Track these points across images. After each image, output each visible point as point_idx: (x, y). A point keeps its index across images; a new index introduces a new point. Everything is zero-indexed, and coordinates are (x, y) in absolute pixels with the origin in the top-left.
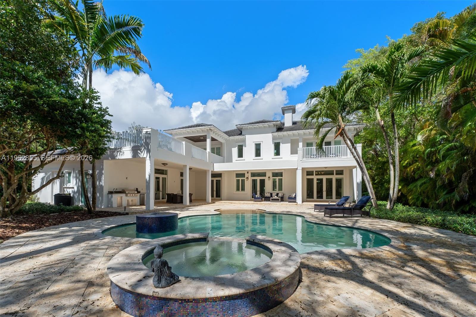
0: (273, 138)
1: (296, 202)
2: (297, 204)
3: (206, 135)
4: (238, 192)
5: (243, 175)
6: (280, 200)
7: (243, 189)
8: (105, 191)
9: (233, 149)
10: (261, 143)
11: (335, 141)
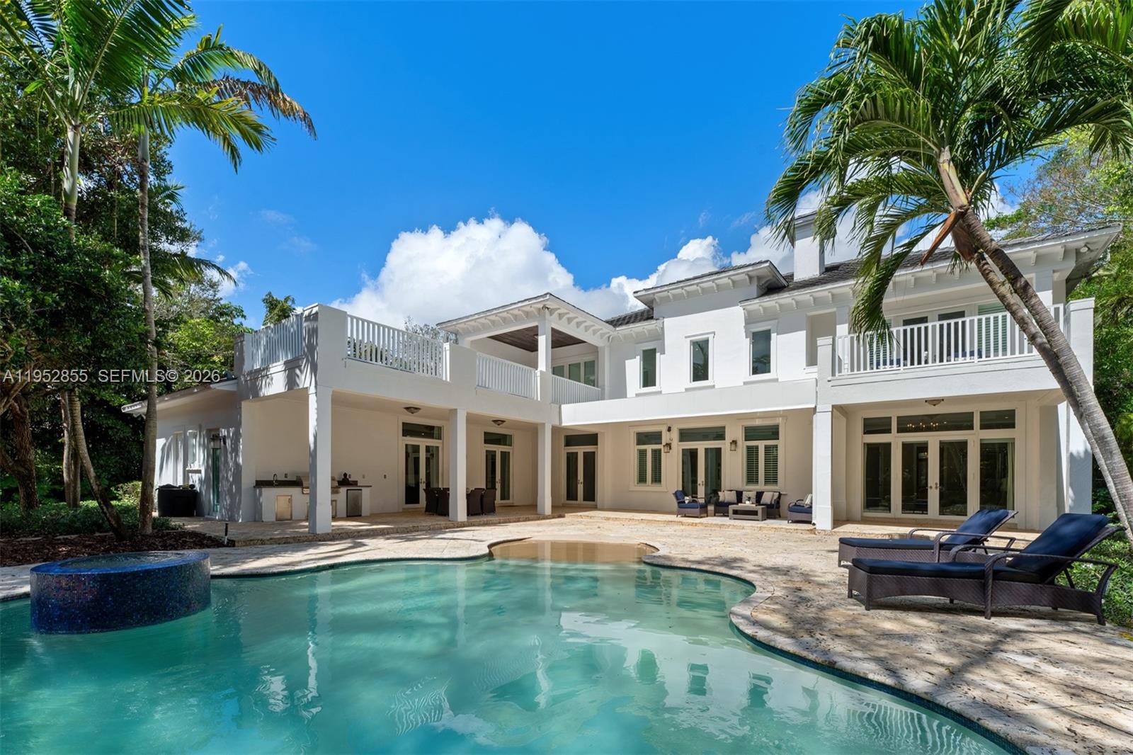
0: (746, 320)
1: (809, 522)
2: (813, 531)
3: (537, 326)
4: (642, 488)
5: (654, 437)
6: (760, 513)
7: (657, 479)
8: (248, 480)
9: (628, 362)
10: (710, 337)
11: (979, 306)
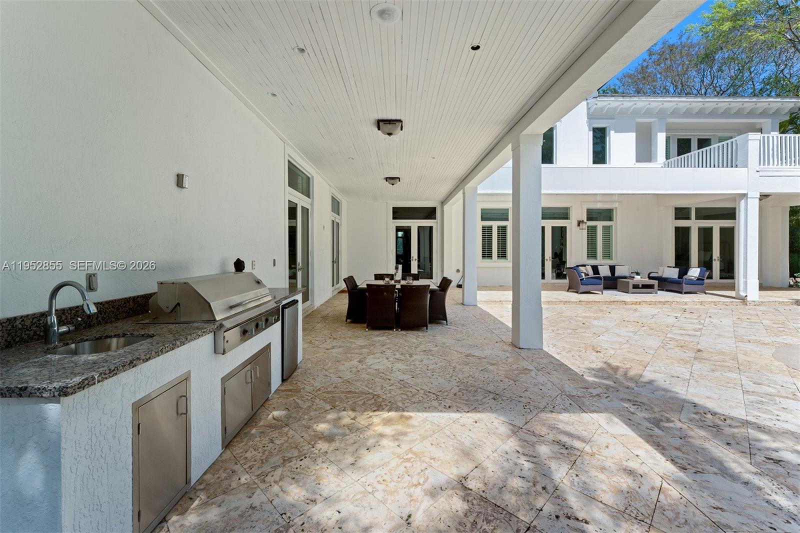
4: (487, 263)
7: (502, 254)
11: (719, 137)
